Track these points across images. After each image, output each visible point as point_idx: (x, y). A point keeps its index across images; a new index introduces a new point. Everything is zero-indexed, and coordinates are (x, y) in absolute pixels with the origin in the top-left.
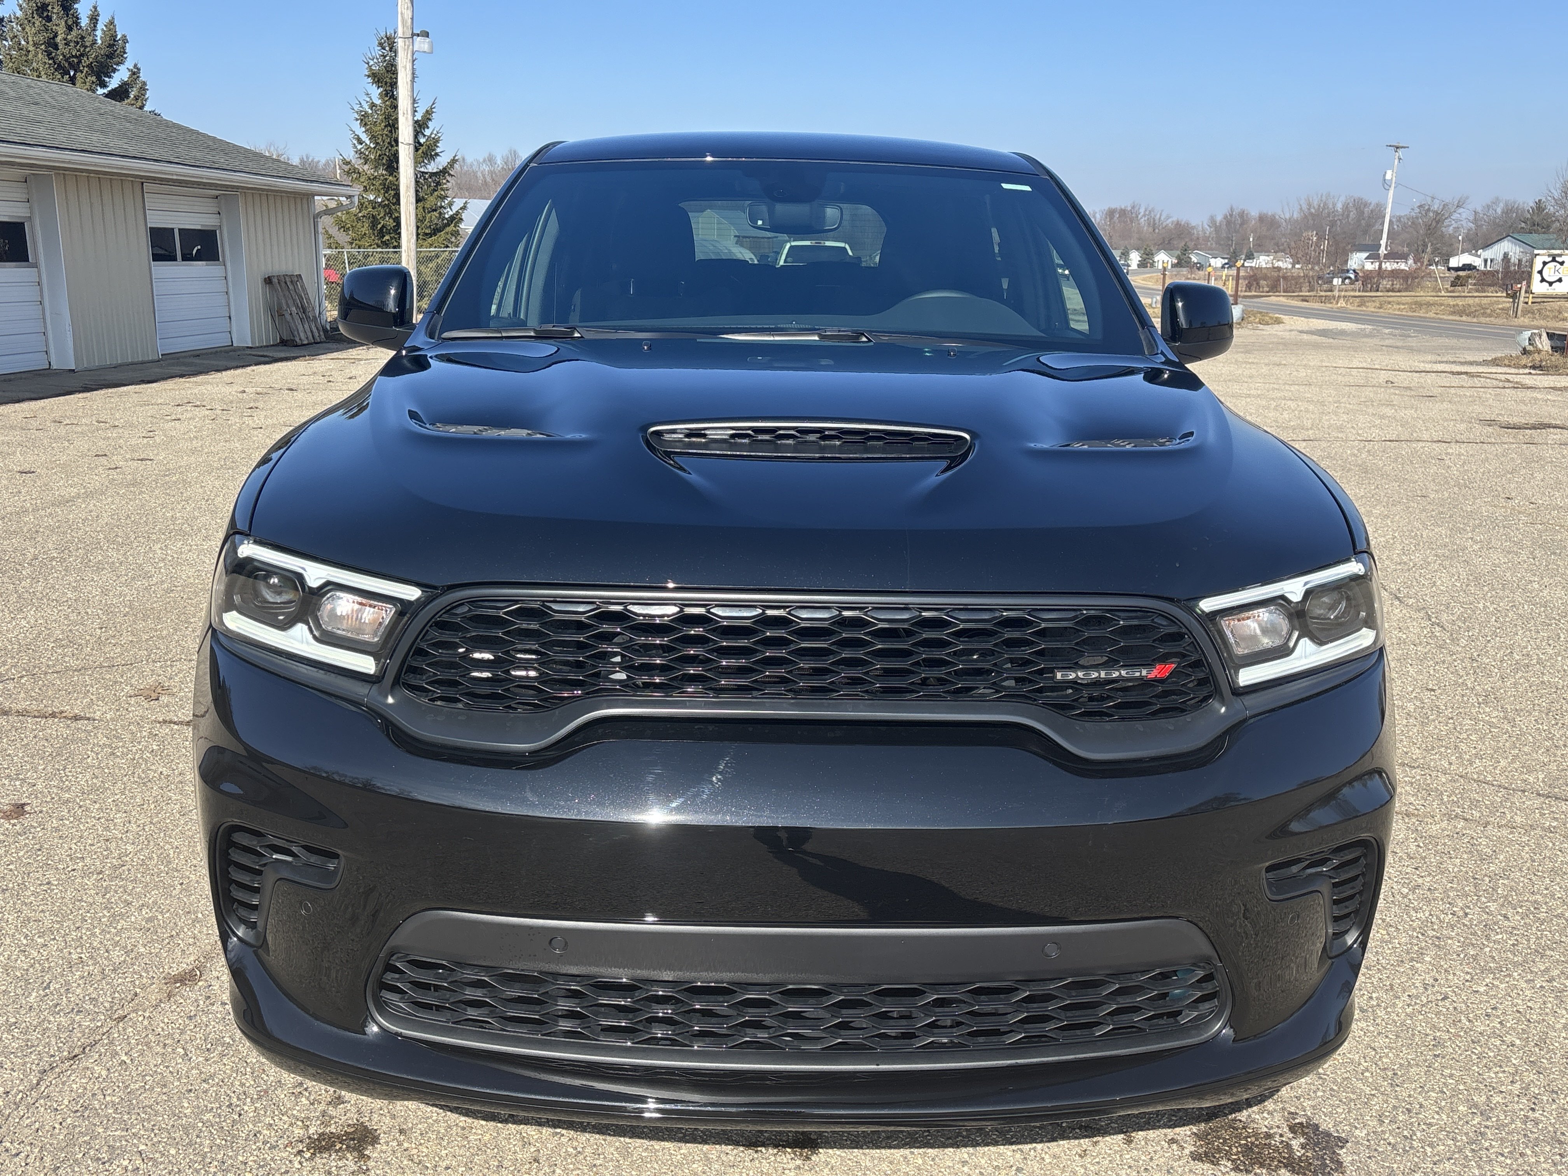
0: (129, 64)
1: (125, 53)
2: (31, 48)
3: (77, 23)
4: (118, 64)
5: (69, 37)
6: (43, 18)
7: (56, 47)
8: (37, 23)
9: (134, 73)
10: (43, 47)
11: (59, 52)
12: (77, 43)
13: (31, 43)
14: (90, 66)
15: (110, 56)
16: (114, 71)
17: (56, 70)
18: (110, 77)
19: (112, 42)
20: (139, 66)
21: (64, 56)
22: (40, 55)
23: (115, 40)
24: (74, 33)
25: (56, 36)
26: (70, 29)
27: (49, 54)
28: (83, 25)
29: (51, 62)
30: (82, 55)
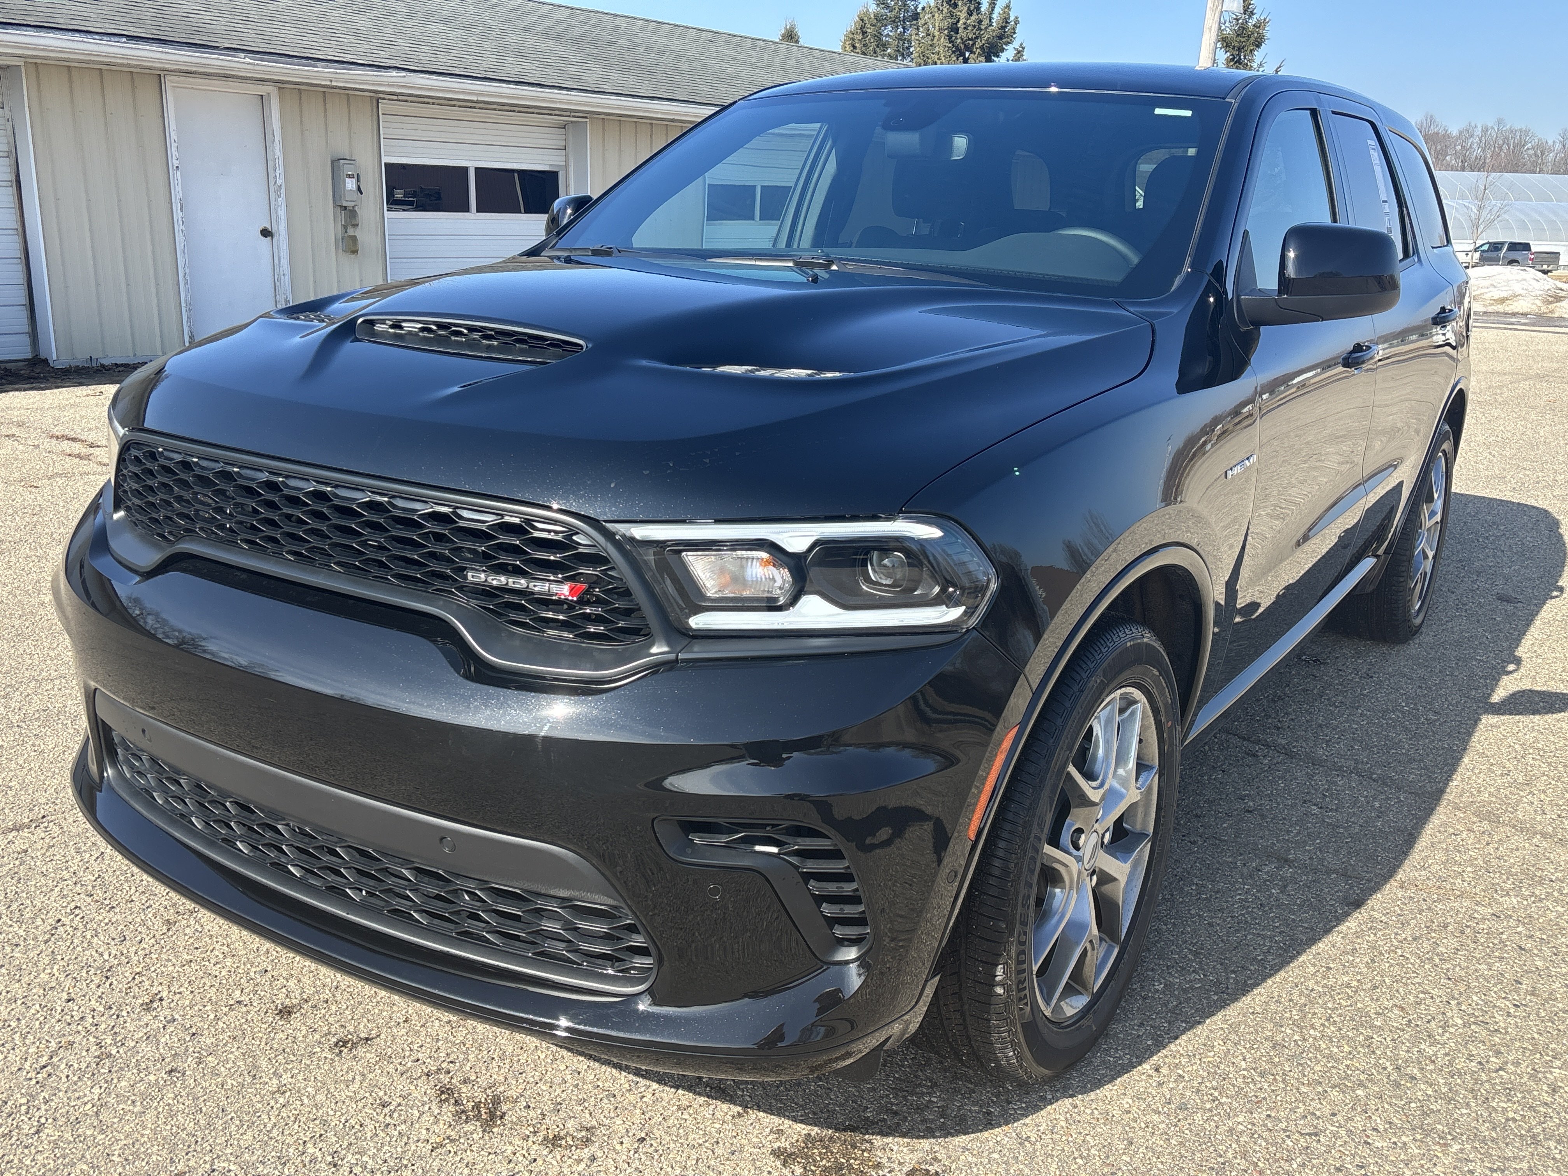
0: (1016, 44)
1: (1015, 33)
2: (937, 34)
3: (978, 8)
4: (1007, 43)
5: (969, 22)
6: (950, 5)
7: (957, 31)
8: (945, 10)
9: (1019, 52)
10: (946, 32)
11: (958, 36)
12: (974, 26)
13: (937, 28)
14: (982, 48)
15: (1001, 37)
16: (1002, 50)
17: (953, 52)
18: (998, 56)
19: (1004, 24)
20: (1024, 45)
21: (962, 39)
22: (942, 40)
23: (1007, 22)
24: (973, 18)
25: (958, 21)
26: (970, 14)
27: (950, 37)
28: (982, 9)
29: (950, 45)
30: (977, 38)
